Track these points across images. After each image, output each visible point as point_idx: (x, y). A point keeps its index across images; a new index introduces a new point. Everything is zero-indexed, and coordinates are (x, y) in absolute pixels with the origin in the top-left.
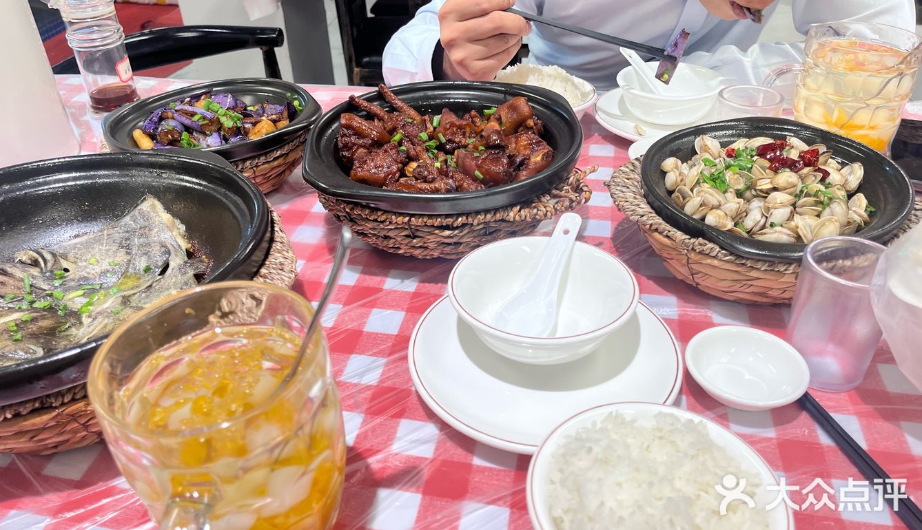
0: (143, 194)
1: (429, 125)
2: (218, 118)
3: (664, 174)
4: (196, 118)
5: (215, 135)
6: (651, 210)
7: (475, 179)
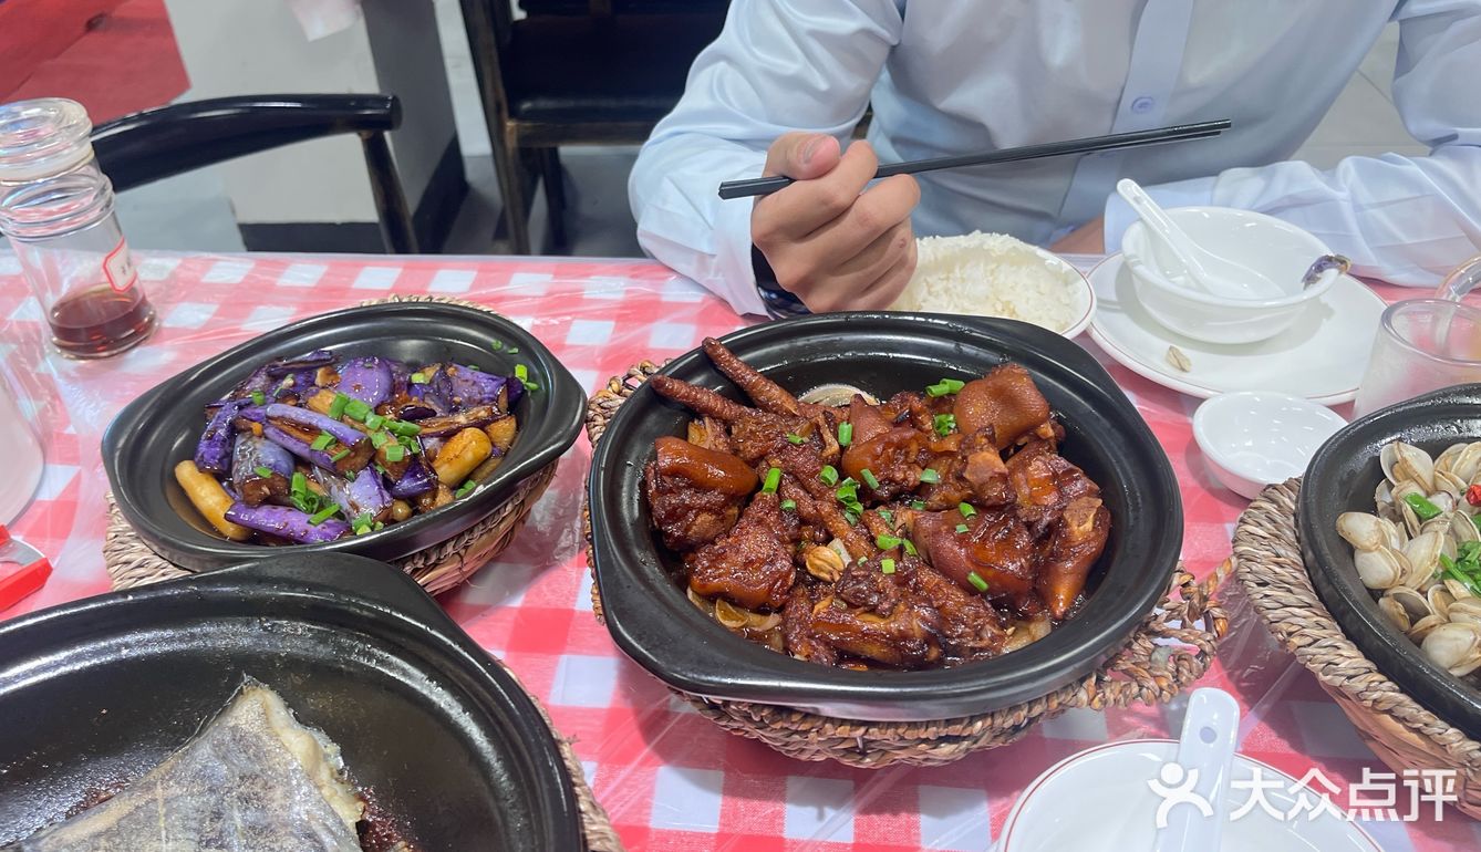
0: (235, 679)
1: (828, 437)
2: (369, 441)
3: (1349, 550)
4: (320, 443)
5: (365, 475)
6: (1369, 664)
7: (971, 590)
